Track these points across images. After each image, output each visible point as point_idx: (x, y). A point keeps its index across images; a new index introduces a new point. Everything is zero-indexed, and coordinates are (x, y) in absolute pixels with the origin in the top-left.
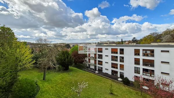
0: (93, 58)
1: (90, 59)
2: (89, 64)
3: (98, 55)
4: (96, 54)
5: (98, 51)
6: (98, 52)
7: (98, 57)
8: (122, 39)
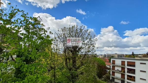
0: (120, 71)
1: (114, 72)
2: (114, 77)
3: (128, 69)
4: (125, 68)
5: (127, 64)
6: (128, 66)
7: (127, 71)
8: (133, 53)
